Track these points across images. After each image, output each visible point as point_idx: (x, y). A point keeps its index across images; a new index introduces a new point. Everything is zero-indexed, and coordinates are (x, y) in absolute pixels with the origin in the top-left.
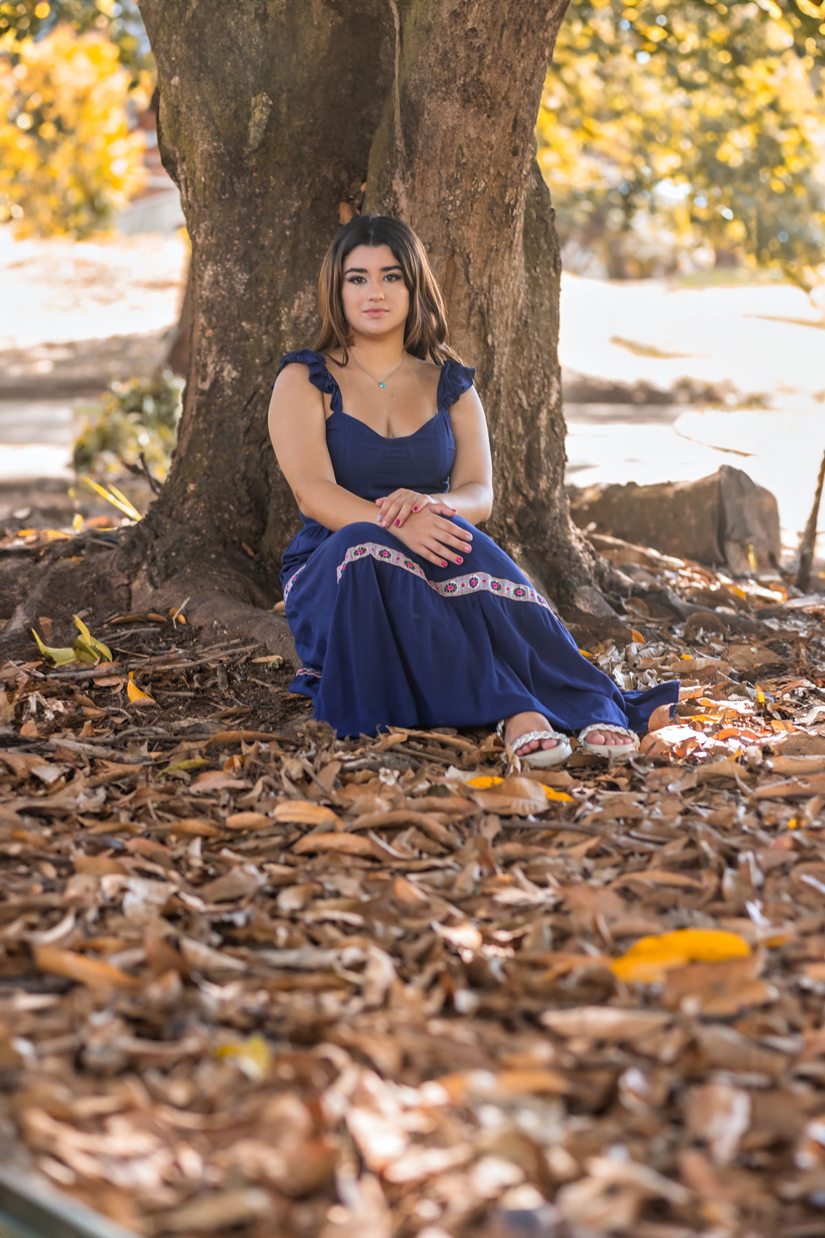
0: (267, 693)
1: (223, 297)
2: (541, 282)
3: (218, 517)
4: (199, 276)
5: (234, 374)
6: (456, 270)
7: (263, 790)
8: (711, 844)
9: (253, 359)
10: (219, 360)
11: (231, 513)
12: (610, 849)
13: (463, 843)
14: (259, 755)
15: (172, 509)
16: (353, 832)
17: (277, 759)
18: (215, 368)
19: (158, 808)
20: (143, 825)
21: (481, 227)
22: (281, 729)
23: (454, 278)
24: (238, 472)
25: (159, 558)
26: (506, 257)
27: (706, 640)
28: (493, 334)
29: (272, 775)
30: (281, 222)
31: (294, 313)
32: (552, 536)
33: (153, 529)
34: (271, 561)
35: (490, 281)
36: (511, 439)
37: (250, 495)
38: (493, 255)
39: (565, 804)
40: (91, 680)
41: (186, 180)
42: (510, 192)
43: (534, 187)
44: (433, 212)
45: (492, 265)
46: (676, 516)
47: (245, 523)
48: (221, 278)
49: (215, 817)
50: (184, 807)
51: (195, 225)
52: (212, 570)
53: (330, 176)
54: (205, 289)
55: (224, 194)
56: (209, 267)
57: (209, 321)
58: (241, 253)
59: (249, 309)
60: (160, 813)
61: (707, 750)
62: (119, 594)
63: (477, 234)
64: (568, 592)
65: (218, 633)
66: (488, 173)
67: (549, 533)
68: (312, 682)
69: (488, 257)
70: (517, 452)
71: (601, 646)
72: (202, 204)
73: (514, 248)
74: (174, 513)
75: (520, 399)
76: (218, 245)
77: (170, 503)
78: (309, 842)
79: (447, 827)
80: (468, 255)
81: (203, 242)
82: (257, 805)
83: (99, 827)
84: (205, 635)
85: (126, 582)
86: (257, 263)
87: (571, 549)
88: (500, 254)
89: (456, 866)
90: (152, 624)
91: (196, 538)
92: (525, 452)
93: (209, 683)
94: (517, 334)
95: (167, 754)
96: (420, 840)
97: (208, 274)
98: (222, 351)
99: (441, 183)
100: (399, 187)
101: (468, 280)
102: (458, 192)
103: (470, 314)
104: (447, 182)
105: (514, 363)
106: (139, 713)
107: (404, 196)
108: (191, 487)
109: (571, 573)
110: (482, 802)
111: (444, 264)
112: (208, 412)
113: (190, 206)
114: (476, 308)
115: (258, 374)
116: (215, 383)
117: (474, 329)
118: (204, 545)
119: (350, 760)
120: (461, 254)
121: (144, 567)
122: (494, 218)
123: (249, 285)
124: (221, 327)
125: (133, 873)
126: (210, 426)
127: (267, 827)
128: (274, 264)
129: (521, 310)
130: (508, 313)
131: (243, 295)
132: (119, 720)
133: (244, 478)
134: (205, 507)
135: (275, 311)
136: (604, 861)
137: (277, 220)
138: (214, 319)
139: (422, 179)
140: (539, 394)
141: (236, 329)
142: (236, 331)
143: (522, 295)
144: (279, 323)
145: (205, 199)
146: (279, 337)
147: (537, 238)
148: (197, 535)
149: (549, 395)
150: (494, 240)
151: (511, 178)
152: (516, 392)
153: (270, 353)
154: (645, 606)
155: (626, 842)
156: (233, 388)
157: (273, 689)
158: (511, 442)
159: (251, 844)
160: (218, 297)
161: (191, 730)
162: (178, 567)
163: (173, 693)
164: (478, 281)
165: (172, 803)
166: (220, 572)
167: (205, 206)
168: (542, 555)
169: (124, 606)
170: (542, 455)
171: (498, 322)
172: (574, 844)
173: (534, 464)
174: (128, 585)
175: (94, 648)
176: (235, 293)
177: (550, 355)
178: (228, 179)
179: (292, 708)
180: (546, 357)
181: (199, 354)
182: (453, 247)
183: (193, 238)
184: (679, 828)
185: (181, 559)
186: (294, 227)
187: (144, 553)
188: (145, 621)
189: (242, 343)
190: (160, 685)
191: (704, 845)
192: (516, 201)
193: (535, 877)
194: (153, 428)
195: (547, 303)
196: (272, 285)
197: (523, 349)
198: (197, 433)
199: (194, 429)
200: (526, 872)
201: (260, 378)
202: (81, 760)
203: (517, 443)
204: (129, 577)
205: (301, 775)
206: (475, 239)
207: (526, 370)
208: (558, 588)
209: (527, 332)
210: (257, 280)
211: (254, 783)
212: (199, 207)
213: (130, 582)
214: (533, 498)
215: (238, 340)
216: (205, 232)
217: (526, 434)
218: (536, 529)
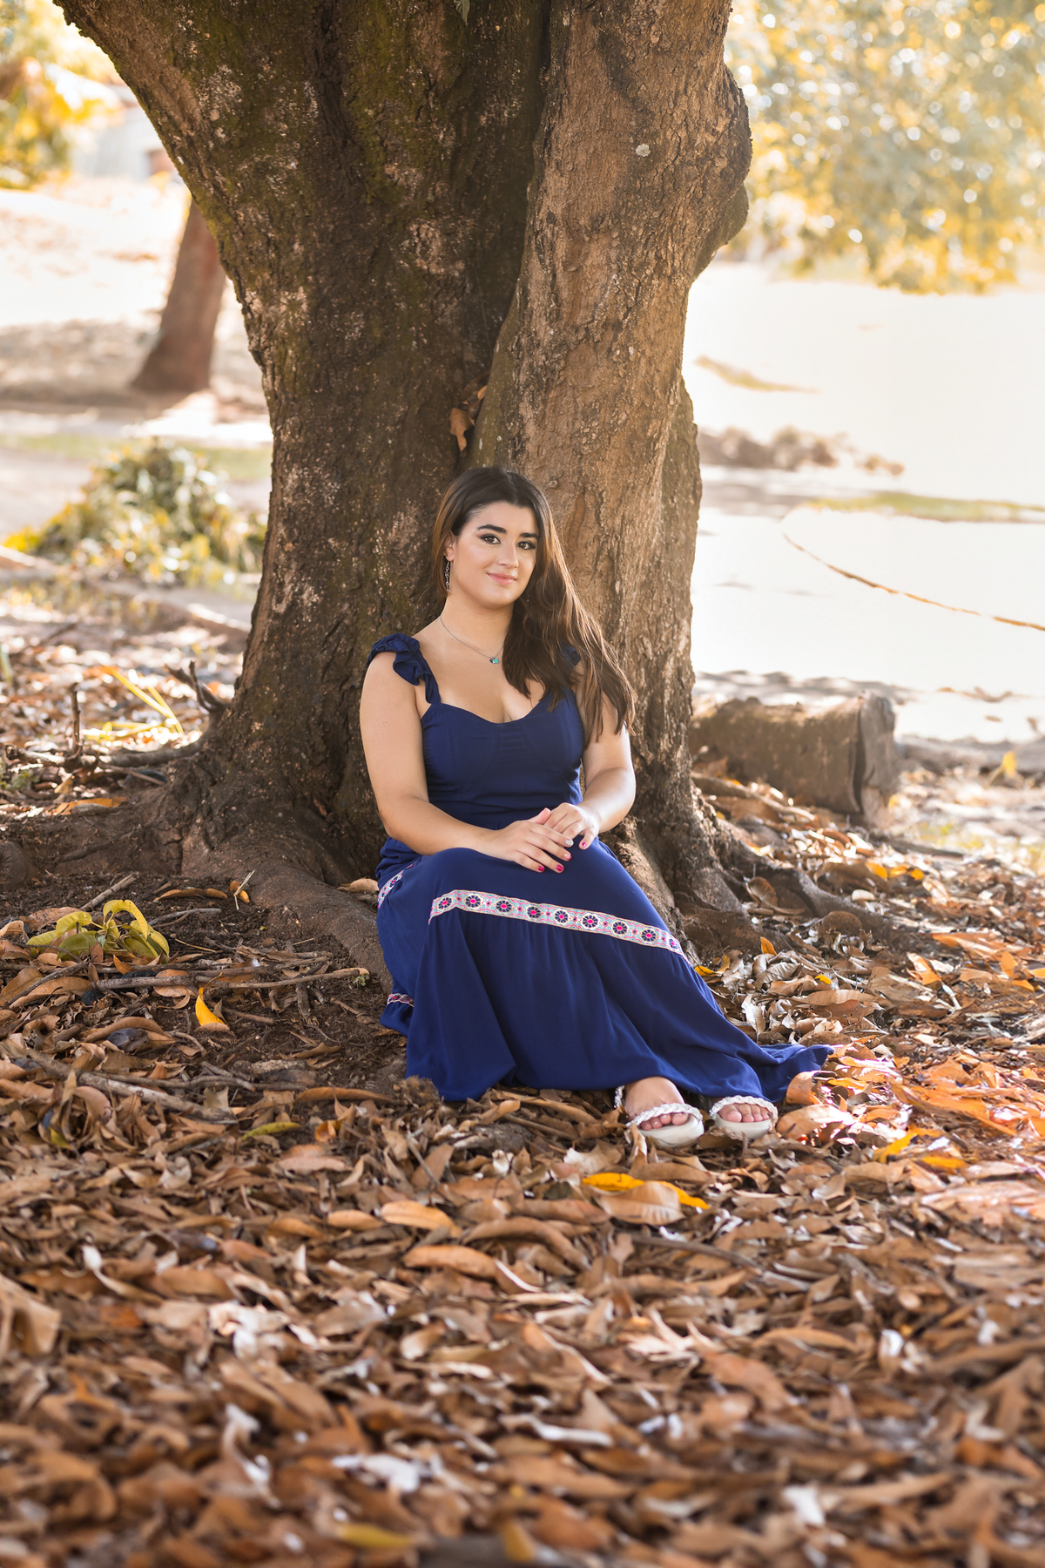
0: (355, 1023)
1: (309, 506)
2: (678, 512)
3: (287, 767)
4: (281, 478)
5: (315, 598)
6: (585, 509)
7: (364, 1172)
8: (865, 1294)
9: (340, 583)
10: (299, 580)
11: (302, 762)
12: (753, 1287)
13: (590, 1262)
14: (356, 1120)
15: (233, 751)
16: (469, 1245)
17: (377, 1127)
18: (293, 589)
19: (252, 1196)
20: (238, 1219)
21: (619, 462)
22: (374, 1079)
23: (584, 521)
24: (314, 714)
25: (216, 812)
26: (644, 494)
27: (845, 948)
28: (621, 580)
29: (372, 1152)
30: (383, 427)
31: (391, 536)
32: (671, 806)
33: (208, 772)
34: (346, 824)
35: (623, 522)
37: (325, 742)
38: (629, 493)
39: (699, 1210)
40: (151, 989)
41: (273, 366)
42: (655, 423)
44: (564, 444)
45: (627, 504)
46: (805, 750)
47: (317, 775)
48: (307, 484)
49: (315, 1211)
50: (279, 1194)
51: (280, 420)
52: (279, 833)
53: (443, 377)
54: (284, 496)
55: (318, 388)
56: (294, 470)
57: (290, 534)
58: (333, 458)
59: (338, 525)
60: (254, 1202)
61: (853, 1136)
62: (168, 852)
63: (613, 470)
64: (687, 875)
65: (289, 922)
66: (631, 404)
67: (668, 802)
68: (406, 1013)
69: (623, 495)
71: (725, 957)
72: (290, 396)
73: (653, 483)
74: (236, 756)
75: (645, 649)
76: (306, 446)
77: (231, 743)
78: (423, 1254)
79: (572, 1240)
80: (601, 494)
81: (289, 440)
82: (360, 1195)
83: (191, 1219)
84: (274, 923)
85: (177, 837)
86: (351, 472)
87: (691, 821)
88: (638, 491)
89: (587, 1302)
90: (211, 903)
91: (261, 791)
92: (645, 707)
93: (287, 1002)
94: (648, 576)
95: (251, 1110)
96: (544, 1258)
97: (292, 478)
98: (302, 569)
99: (576, 413)
100: (527, 411)
101: (598, 521)
102: (595, 424)
103: (597, 559)
104: (582, 412)
105: (642, 609)
106: (212, 1043)
107: (532, 422)
108: (257, 726)
109: (691, 851)
110: (610, 1208)
111: (572, 502)
112: (282, 639)
113: (276, 397)
114: (606, 553)
115: (344, 600)
116: (293, 607)
117: (602, 576)
118: (270, 800)
119: (459, 1139)
120: (594, 493)
121: (198, 821)
122: (634, 453)
123: (340, 496)
125: (237, 1293)
126: (283, 656)
127: (373, 1229)
128: (371, 476)
129: (655, 549)
130: (640, 555)
131: (332, 507)
132: (190, 1052)
133: (320, 722)
134: (273, 753)
135: (368, 530)
136: (746, 1301)
137: (378, 424)
138: (296, 532)
139: (555, 406)
140: (668, 642)
141: (321, 545)
142: (321, 549)
143: (657, 532)
144: (373, 545)
145: (295, 392)
146: (372, 560)
147: (676, 464)
148: (262, 787)
149: (678, 641)
150: (632, 476)
151: (657, 409)
152: (642, 639)
153: (360, 579)
154: (772, 890)
155: (771, 1279)
156: (313, 614)
157: (363, 1020)
159: (358, 1252)
160: (302, 506)
161: (275, 1077)
162: (240, 826)
163: (248, 1016)
164: (610, 522)
165: (267, 1189)
166: (289, 836)
167: (294, 399)
168: (658, 828)
169: (174, 867)
170: (666, 711)
171: (629, 566)
172: (713, 1277)
174: (178, 842)
175: (149, 939)
176: (323, 503)
177: (682, 597)
178: (323, 372)
179: (386, 1048)
180: (678, 599)
181: (275, 571)
182: (585, 483)
183: (277, 434)
184: (829, 1260)
185: (243, 815)
186: (398, 436)
187: (198, 801)
188: (203, 899)
189: (327, 563)
190: (231, 1000)
191: (859, 1295)
192: (660, 434)
193: (672, 1321)
194: (148, 511)
195: (683, 536)
196: (368, 499)
197: (653, 593)
198: (266, 662)
200: (664, 1314)
201: (346, 606)
202: (156, 1114)
204: (180, 831)
205: (405, 1156)
206: (610, 476)
207: (655, 615)
208: (674, 869)
209: (660, 573)
210: (349, 492)
211: (354, 1163)
212: (287, 399)
213: (182, 839)
214: (653, 762)
215: (323, 559)
216: (292, 429)
217: (649, 687)
218: (653, 797)
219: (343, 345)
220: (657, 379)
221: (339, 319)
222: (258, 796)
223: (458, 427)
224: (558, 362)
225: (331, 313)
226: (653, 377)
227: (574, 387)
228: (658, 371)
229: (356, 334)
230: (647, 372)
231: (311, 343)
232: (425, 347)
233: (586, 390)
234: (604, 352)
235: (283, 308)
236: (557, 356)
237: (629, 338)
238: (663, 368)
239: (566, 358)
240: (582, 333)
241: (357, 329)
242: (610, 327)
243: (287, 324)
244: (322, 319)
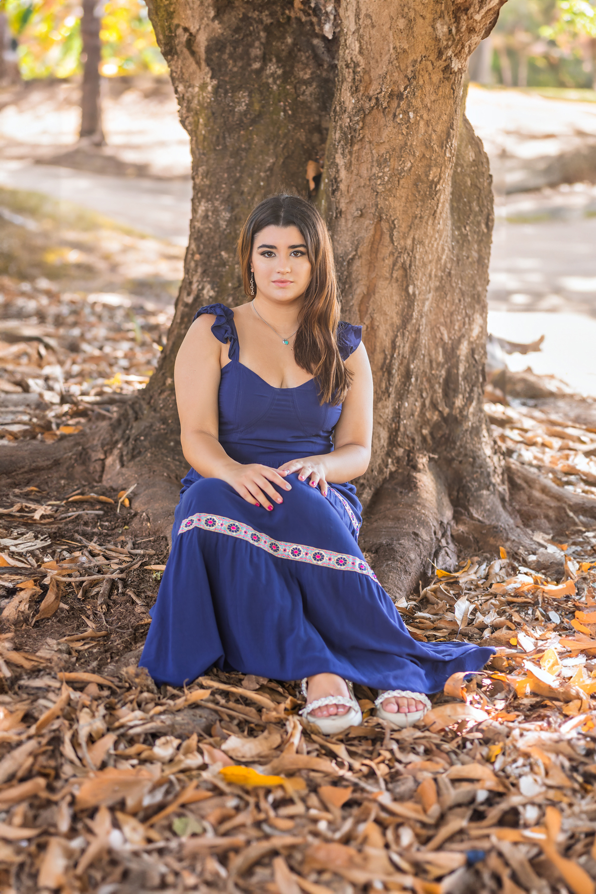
1: (210, 229)
2: (470, 238)
5: (212, 293)
6: (382, 233)
9: (227, 282)
10: (202, 280)
15: (151, 397)
18: (198, 286)
21: (407, 198)
23: (381, 240)
25: (131, 440)
26: (430, 222)
28: (414, 285)
30: (258, 174)
32: (461, 446)
33: (135, 412)
35: (413, 242)
36: (431, 366)
38: (417, 221)
42: (435, 171)
43: (471, 159)
44: (365, 184)
45: (416, 230)
48: (210, 214)
51: (195, 168)
52: (167, 457)
53: (303, 138)
54: (198, 221)
55: (218, 145)
56: (202, 203)
57: (198, 247)
58: (226, 196)
59: (228, 242)
62: (95, 467)
63: (403, 204)
64: (466, 496)
65: (144, 524)
66: (414, 155)
67: (458, 444)
69: (413, 223)
70: (436, 377)
72: (201, 151)
73: (438, 215)
74: (152, 401)
75: (442, 334)
76: (210, 187)
77: (152, 393)
80: (393, 221)
81: (200, 184)
84: (135, 524)
85: (103, 457)
86: (238, 205)
87: (479, 456)
88: (424, 220)
91: (162, 427)
92: (444, 377)
93: (94, 591)
94: (441, 282)
97: (201, 209)
98: (204, 272)
99: (373, 161)
100: (340, 161)
101: (392, 241)
102: (387, 169)
103: (393, 269)
104: (377, 161)
105: (438, 306)
107: (343, 168)
109: (473, 478)
111: (372, 227)
114: (399, 265)
115: (229, 295)
116: (197, 298)
117: (397, 280)
118: (167, 433)
120: (387, 221)
121: (120, 446)
122: (419, 192)
123: (230, 222)
124: (206, 254)
128: (249, 207)
129: (446, 263)
130: (432, 268)
131: (225, 230)
137: (255, 172)
138: (202, 246)
139: (358, 156)
140: (460, 330)
141: (217, 256)
142: (216, 259)
143: (446, 251)
145: (204, 148)
147: (469, 202)
148: (164, 424)
149: (471, 330)
150: (419, 209)
151: (435, 160)
152: (439, 328)
158: (431, 368)
160: (206, 228)
162: (142, 450)
164: (402, 242)
166: (174, 459)
167: (204, 154)
168: (449, 462)
169: (97, 478)
170: (460, 379)
171: (420, 275)
173: (452, 386)
174: (103, 460)
176: (219, 227)
178: (221, 135)
181: (187, 274)
182: (380, 214)
183: (193, 178)
185: (146, 443)
186: (267, 179)
187: (124, 433)
188: (95, 503)
189: (220, 269)
192: (440, 178)
197: (446, 295)
199: (178, 333)
201: (231, 299)
203: (437, 369)
204: (106, 453)
206: (401, 209)
207: (448, 311)
208: (458, 492)
209: (450, 281)
210: (236, 219)
212: (199, 153)
213: (106, 458)
214: (449, 414)
215: (218, 266)
216: (202, 175)
217: (446, 362)
218: (447, 440)
219: (233, 115)
220: (434, 137)
221: (232, 97)
222: (160, 430)
223: (311, 173)
224: (357, 123)
225: (226, 92)
226: (430, 135)
227: (370, 142)
228: (435, 131)
229: (243, 108)
230: (426, 132)
231: (213, 113)
232: (289, 116)
233: (379, 144)
234: (391, 116)
235: (197, 89)
236: (356, 118)
237: (409, 105)
238: (439, 128)
239: (363, 120)
240: (374, 101)
241: (243, 104)
242: (395, 97)
243: (199, 101)
244: (220, 96)
